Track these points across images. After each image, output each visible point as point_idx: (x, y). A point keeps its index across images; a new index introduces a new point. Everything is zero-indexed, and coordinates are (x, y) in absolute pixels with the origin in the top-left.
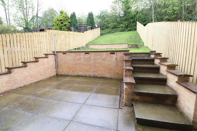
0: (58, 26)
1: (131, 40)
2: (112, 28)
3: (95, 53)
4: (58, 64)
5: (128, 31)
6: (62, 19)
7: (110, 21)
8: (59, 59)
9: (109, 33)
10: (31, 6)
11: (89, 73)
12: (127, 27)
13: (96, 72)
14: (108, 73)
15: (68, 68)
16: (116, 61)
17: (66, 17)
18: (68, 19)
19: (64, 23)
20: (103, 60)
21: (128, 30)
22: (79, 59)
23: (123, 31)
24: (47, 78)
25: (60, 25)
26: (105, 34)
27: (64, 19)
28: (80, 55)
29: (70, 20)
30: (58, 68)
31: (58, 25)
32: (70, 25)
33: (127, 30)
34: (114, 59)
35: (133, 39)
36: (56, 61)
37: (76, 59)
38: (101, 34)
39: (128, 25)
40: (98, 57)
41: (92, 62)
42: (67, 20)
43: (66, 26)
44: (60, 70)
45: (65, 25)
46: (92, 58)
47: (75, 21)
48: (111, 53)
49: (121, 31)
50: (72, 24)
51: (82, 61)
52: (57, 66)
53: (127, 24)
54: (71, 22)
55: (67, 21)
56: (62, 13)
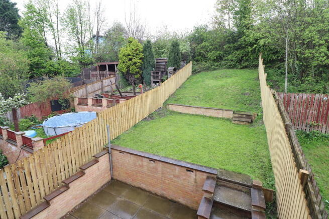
0: (124, 64)
1: (243, 99)
2: (214, 60)
3: (163, 163)
4: (114, 164)
5: (241, 69)
6: (131, 54)
7: (211, 47)
8: (114, 159)
9: (208, 69)
10: (88, 28)
11: (154, 189)
12: (240, 61)
13: (164, 190)
14: (183, 198)
15: (126, 173)
16: (195, 184)
17: (136, 50)
18: (139, 53)
19: (133, 60)
20: (174, 176)
21: (242, 67)
22: (142, 166)
23: (233, 68)
24: (97, 190)
25: (127, 62)
26: (199, 72)
27: (133, 53)
28: (142, 161)
29: (141, 55)
30: (114, 170)
31: (124, 62)
32: (142, 63)
33: (239, 67)
34: (192, 180)
35: (246, 96)
36: (111, 162)
37: (138, 164)
38: (194, 72)
39: (242, 57)
40: (168, 170)
41: (159, 175)
42: (137, 54)
43: (137, 65)
44: (116, 173)
45: (135, 63)
46: (160, 169)
47: (150, 56)
48: (187, 170)
49: (230, 67)
50: (145, 60)
51: (145, 169)
52: (112, 168)
53: (240, 56)
54: (144, 58)
55: (137, 56)
56: (131, 42)
